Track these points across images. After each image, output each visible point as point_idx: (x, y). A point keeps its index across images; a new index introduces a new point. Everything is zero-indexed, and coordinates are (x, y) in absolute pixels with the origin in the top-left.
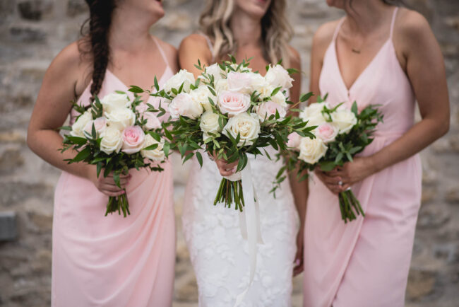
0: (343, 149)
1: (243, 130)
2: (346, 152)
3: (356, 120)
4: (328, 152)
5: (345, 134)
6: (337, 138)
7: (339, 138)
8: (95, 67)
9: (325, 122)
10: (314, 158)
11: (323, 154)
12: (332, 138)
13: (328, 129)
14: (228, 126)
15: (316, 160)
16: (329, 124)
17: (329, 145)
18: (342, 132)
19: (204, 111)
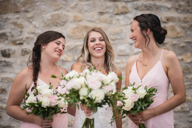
0: (141, 104)
1: (97, 95)
2: (142, 106)
3: (146, 93)
4: (135, 106)
5: (142, 98)
6: (138, 100)
7: (139, 100)
8: (34, 71)
9: (133, 93)
10: (129, 108)
11: (132, 107)
12: (136, 100)
13: (135, 96)
14: (91, 93)
15: (129, 109)
16: (135, 94)
17: (135, 103)
18: (140, 98)
19: (82, 87)
